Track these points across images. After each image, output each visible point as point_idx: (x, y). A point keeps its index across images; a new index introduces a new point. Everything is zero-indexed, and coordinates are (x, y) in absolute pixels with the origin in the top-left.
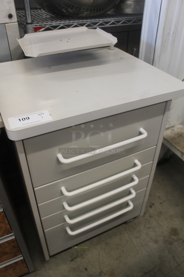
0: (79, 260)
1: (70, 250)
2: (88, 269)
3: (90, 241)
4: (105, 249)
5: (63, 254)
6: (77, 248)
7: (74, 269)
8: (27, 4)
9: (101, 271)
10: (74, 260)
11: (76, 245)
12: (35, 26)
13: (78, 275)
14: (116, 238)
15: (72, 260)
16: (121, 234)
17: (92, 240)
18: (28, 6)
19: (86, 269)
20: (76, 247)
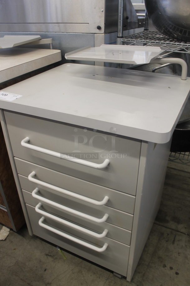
0: (51, 259)
1: (54, 248)
2: (46, 271)
3: (73, 256)
4: (73, 273)
5: (49, 245)
6: (59, 251)
7: (40, 261)
8: (120, 20)
9: (51, 283)
10: (48, 256)
11: (61, 249)
12: (123, 40)
13: (36, 267)
14: (91, 276)
15: (47, 255)
16: (100, 278)
17: (76, 258)
18: (120, 22)
19: (45, 270)
20: (59, 249)
